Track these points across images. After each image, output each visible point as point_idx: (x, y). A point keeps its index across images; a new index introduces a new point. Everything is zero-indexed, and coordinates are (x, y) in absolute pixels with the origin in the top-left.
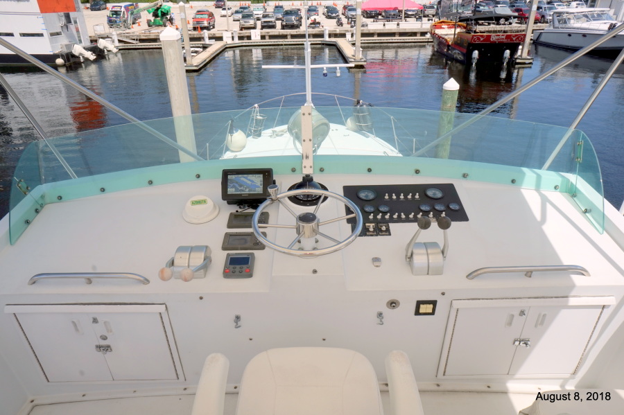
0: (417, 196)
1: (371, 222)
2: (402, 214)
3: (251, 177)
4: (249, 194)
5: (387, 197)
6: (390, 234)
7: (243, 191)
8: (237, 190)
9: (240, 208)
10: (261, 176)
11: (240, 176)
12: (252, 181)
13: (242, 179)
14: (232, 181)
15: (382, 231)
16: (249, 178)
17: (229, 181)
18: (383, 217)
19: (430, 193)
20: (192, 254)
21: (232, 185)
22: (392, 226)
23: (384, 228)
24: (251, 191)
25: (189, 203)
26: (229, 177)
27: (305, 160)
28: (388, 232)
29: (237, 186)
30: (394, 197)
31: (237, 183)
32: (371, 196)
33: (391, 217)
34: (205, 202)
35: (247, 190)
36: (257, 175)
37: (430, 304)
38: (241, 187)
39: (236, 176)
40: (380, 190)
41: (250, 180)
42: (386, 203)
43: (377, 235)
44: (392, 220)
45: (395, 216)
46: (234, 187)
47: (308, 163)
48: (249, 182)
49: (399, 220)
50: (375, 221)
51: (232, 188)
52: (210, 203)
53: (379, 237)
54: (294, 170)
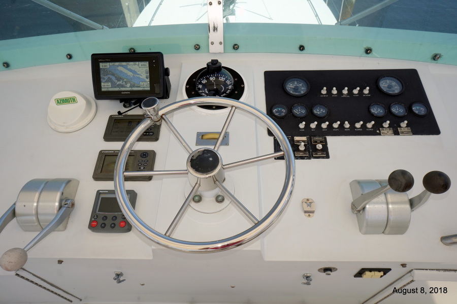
0: (366, 91)
1: (301, 134)
2: (346, 122)
3: (132, 65)
4: (132, 92)
5: (324, 91)
6: (328, 157)
7: (123, 86)
8: (113, 85)
9: (125, 106)
10: (147, 64)
11: (117, 64)
12: (134, 72)
13: (120, 68)
14: (107, 72)
15: (316, 150)
16: (129, 67)
17: (102, 72)
18: (319, 126)
19: (384, 84)
20: (43, 194)
21: (106, 78)
22: (331, 140)
23: (319, 146)
24: (134, 86)
25: (53, 103)
26: (102, 65)
27: (212, 33)
28: (325, 153)
29: (113, 78)
30: (335, 91)
31: (113, 75)
32: (303, 89)
33: (330, 126)
34: (73, 100)
35: (128, 85)
36: (141, 63)
37: (380, 271)
38: (119, 81)
39: (111, 64)
40: (315, 79)
41: (131, 70)
42: (322, 101)
43: (309, 158)
44: (331, 132)
45: (336, 125)
46: (109, 80)
47: (216, 37)
48: (130, 74)
49: (341, 132)
50: (307, 132)
51: (107, 81)
52: (81, 102)
53: (313, 160)
54: (197, 47)
